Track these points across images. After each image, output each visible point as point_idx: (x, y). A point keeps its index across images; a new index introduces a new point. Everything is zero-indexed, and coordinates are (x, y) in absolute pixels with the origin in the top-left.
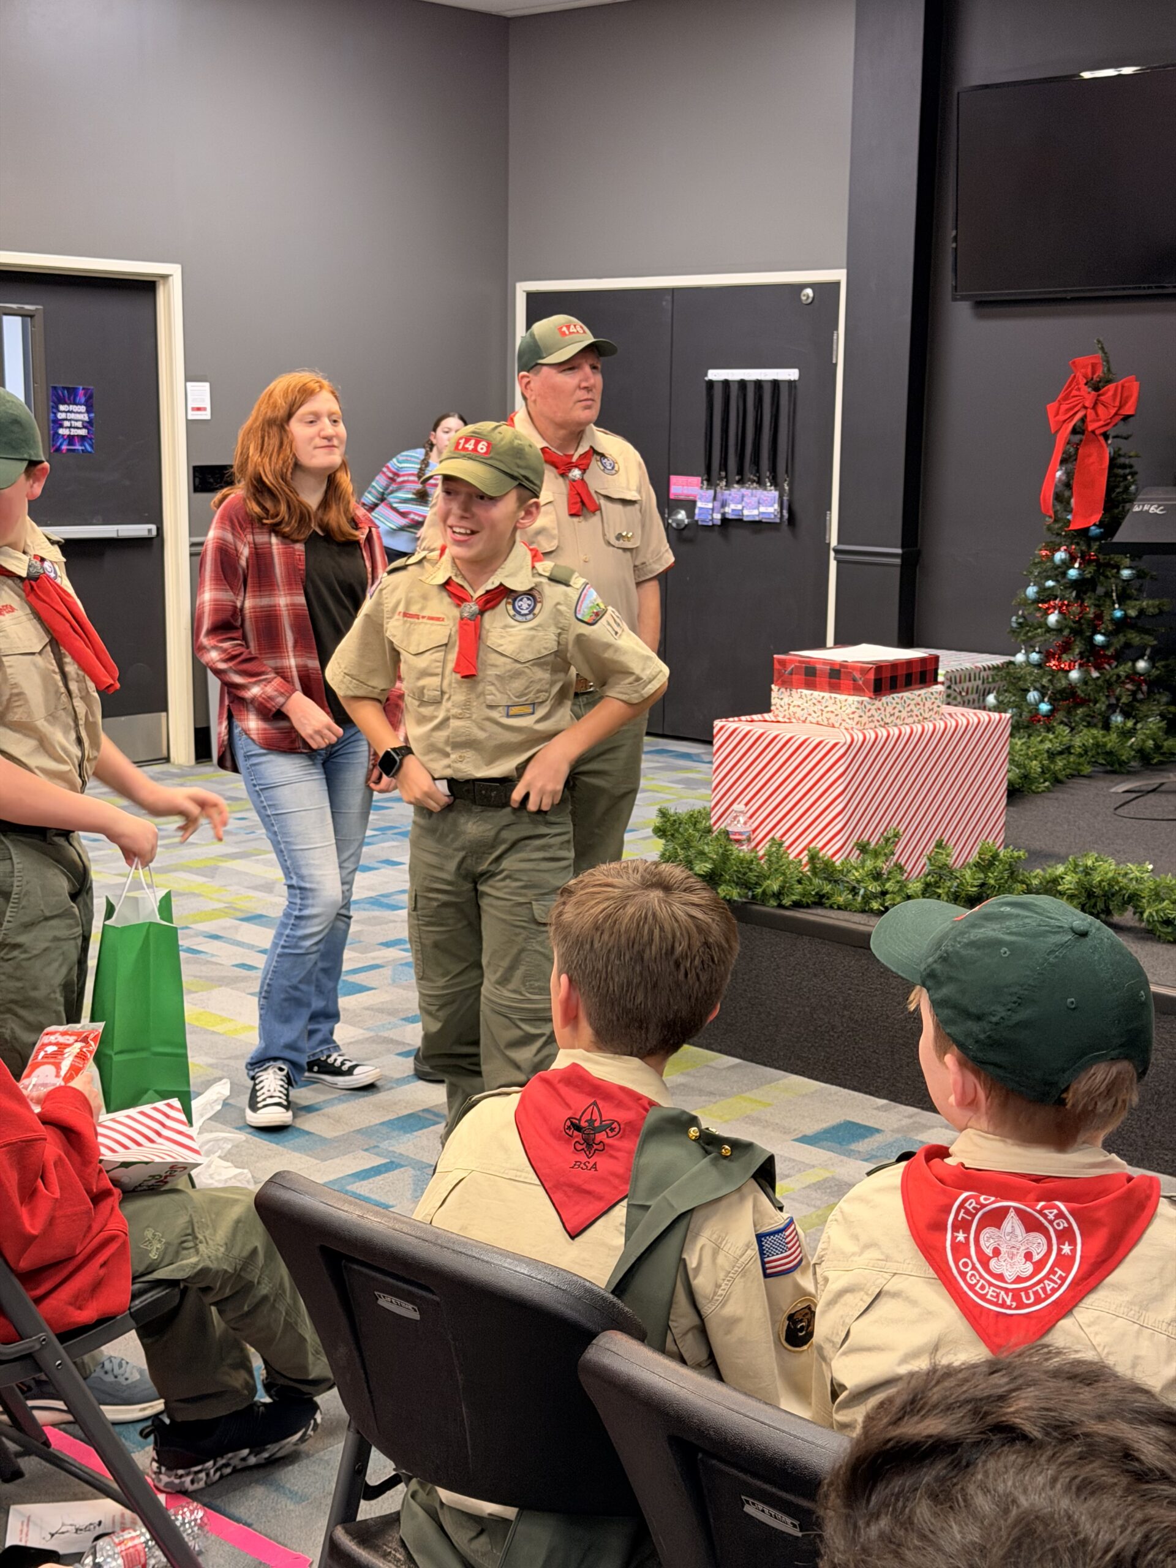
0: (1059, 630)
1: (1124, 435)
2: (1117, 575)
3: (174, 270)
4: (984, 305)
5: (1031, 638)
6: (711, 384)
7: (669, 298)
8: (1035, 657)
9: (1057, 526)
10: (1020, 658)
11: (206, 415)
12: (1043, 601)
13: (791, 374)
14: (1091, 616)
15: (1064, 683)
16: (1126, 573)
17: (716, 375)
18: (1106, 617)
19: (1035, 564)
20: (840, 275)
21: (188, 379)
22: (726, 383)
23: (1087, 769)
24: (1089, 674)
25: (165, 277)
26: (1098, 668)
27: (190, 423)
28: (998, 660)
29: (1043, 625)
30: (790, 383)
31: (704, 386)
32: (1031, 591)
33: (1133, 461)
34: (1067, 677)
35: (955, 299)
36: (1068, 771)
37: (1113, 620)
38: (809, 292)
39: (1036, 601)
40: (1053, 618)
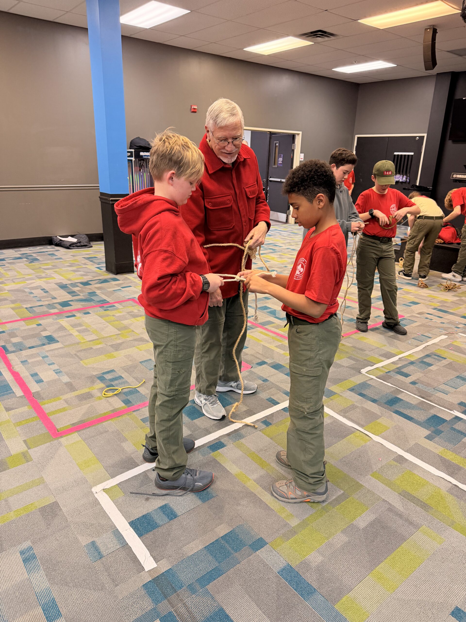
3: (300, 133)
4: (455, 141)
6: (395, 155)
7: (388, 138)
11: (303, 160)
13: (412, 154)
17: (396, 153)
20: (425, 135)
21: (301, 153)
22: (398, 155)
25: (298, 134)
27: (300, 161)
30: (412, 155)
31: (393, 156)
35: (449, 140)
38: (418, 138)
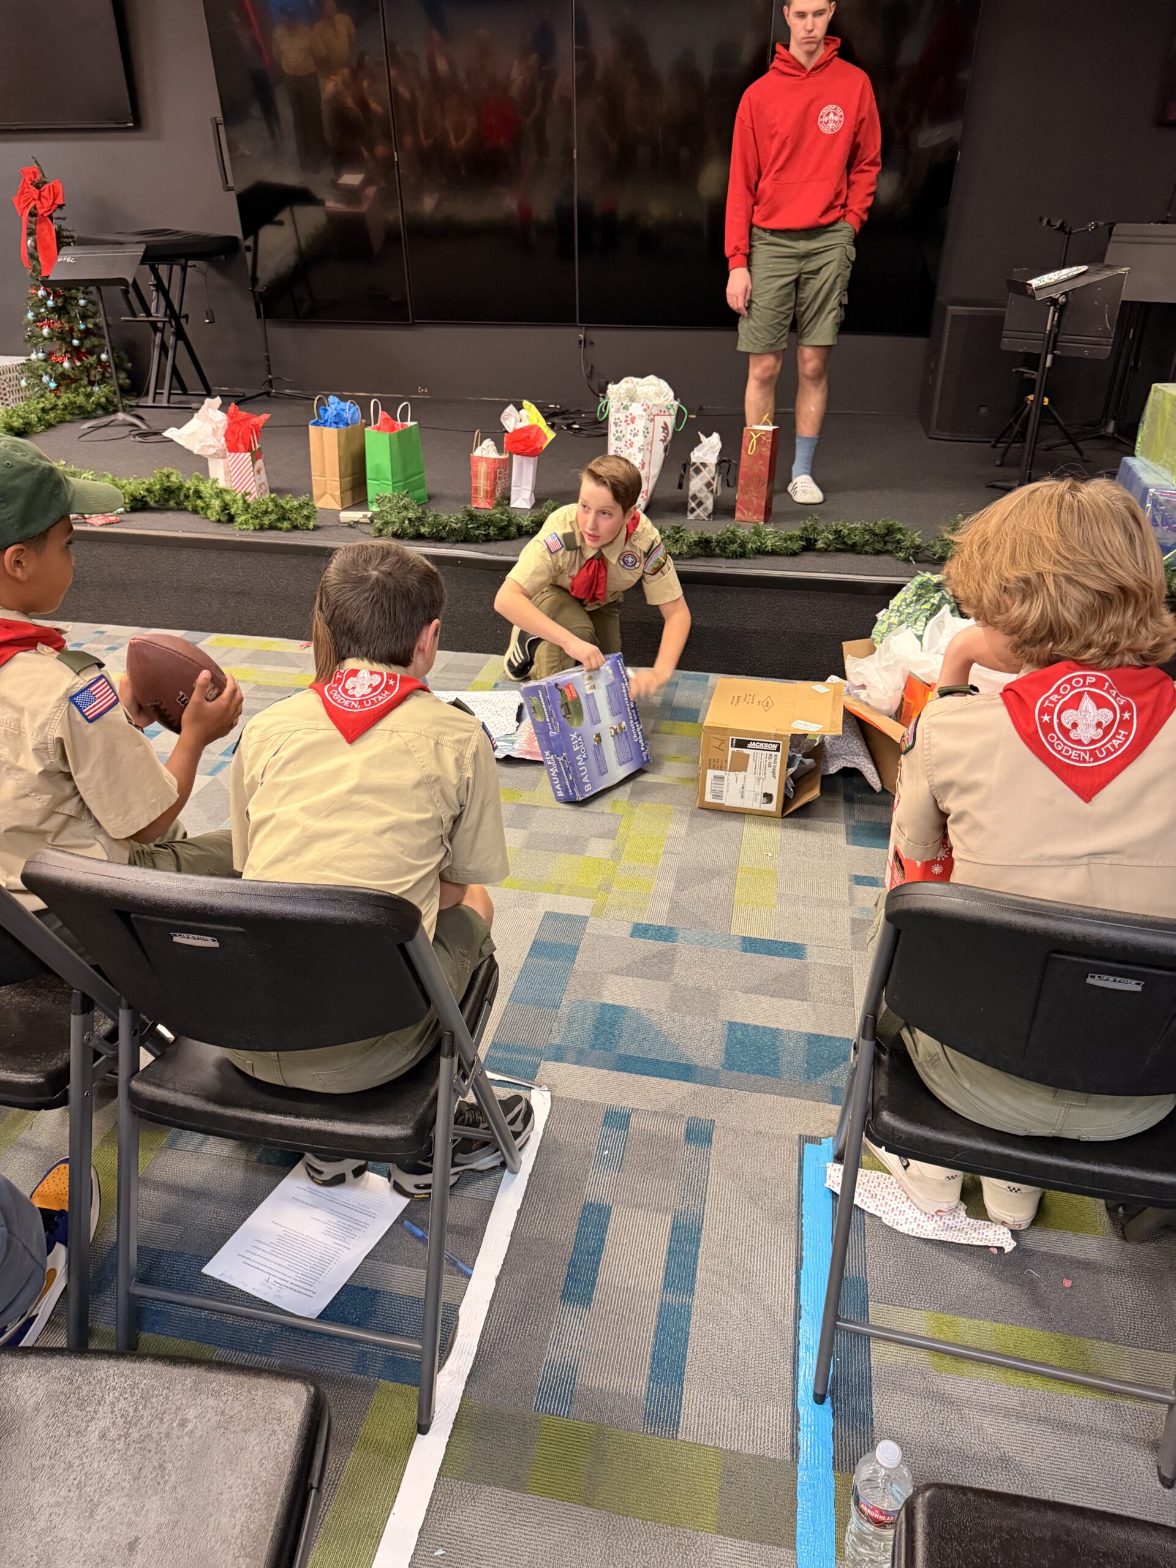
0: (51, 339)
1: (62, 216)
2: (77, 304)
5: (36, 345)
8: (41, 355)
9: (34, 274)
10: (33, 357)
12: (39, 321)
14: (67, 329)
15: (60, 370)
16: (82, 302)
18: (76, 329)
19: (29, 298)
23: (68, 417)
24: (74, 363)
26: (80, 360)
28: (22, 360)
29: (42, 336)
32: (30, 315)
33: (72, 234)
34: (62, 366)
36: (57, 419)
37: (79, 330)
39: (35, 322)
40: (46, 331)
